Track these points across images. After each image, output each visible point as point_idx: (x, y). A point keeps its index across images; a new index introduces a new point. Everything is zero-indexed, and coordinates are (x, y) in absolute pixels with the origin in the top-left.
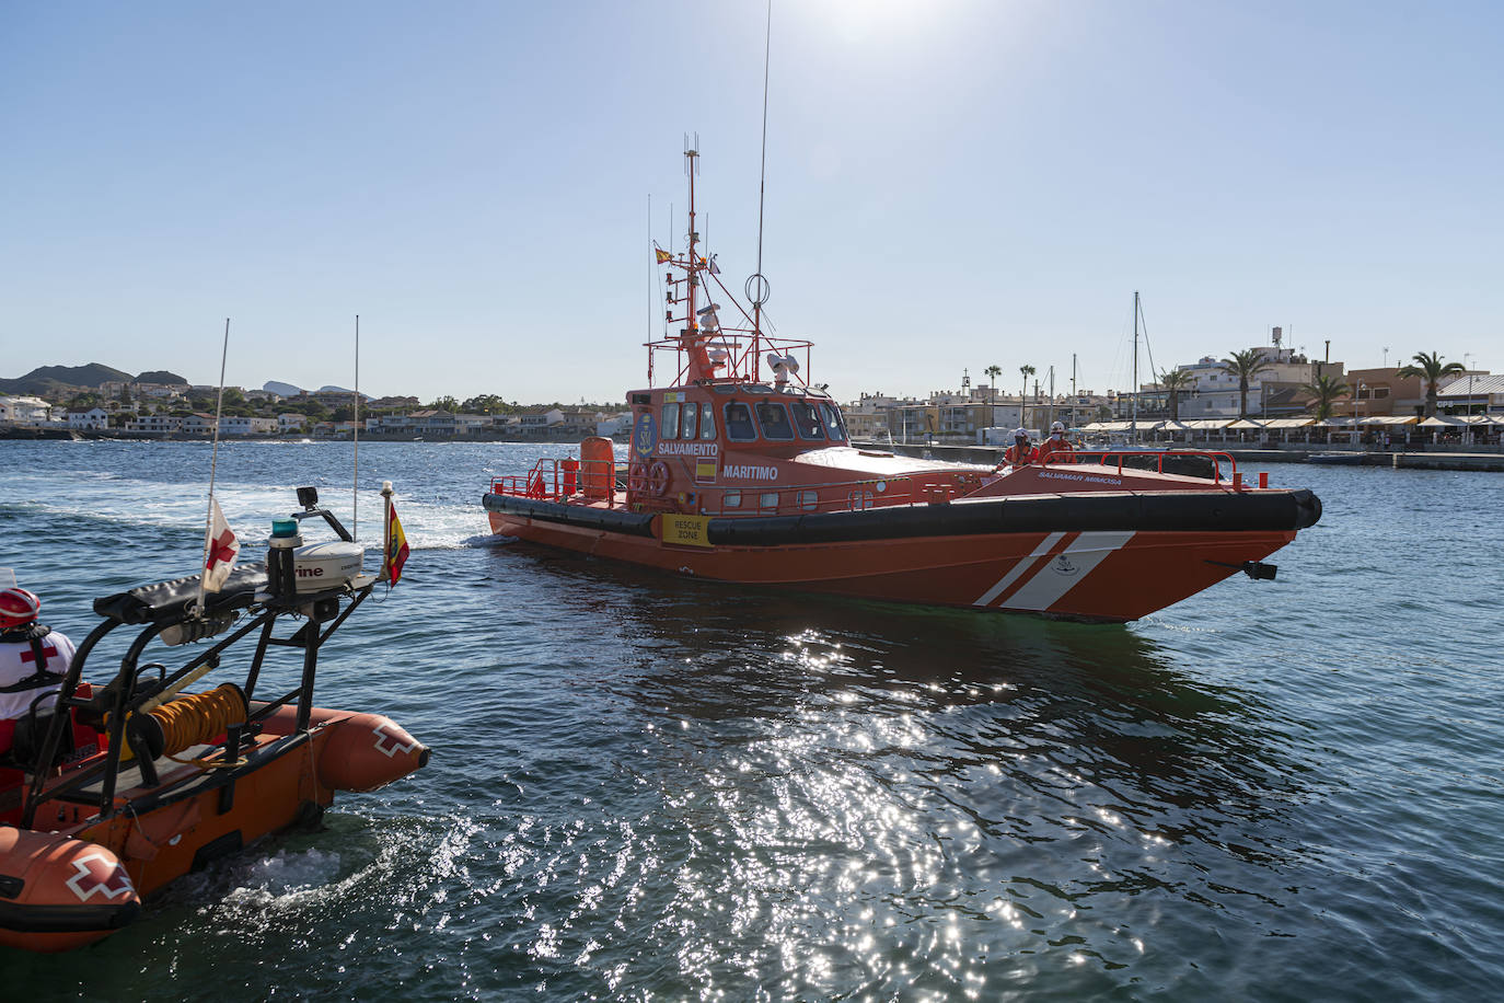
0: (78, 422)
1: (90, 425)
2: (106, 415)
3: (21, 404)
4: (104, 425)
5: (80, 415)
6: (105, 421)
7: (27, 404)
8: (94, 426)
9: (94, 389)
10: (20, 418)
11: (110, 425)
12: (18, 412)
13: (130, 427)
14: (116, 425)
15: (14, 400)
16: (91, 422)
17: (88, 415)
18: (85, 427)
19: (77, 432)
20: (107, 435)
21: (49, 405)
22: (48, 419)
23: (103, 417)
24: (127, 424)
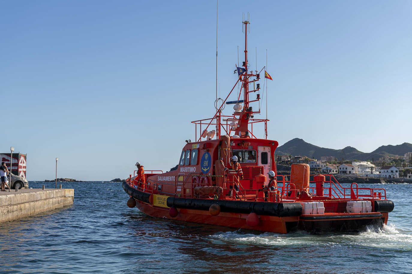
0: (385, 174)
1: (390, 176)
2: (398, 170)
3: (361, 165)
4: (397, 176)
5: (386, 170)
6: (398, 174)
7: (364, 165)
8: (392, 176)
9: (402, 157)
10: (360, 173)
11: (400, 175)
12: (360, 170)
13: (409, 177)
14: (403, 176)
15: (358, 164)
16: (390, 174)
17: (389, 170)
18: (388, 176)
19: (384, 179)
20: (398, 181)
21: (374, 166)
22: (372, 173)
23: (397, 171)
24: (408, 175)
